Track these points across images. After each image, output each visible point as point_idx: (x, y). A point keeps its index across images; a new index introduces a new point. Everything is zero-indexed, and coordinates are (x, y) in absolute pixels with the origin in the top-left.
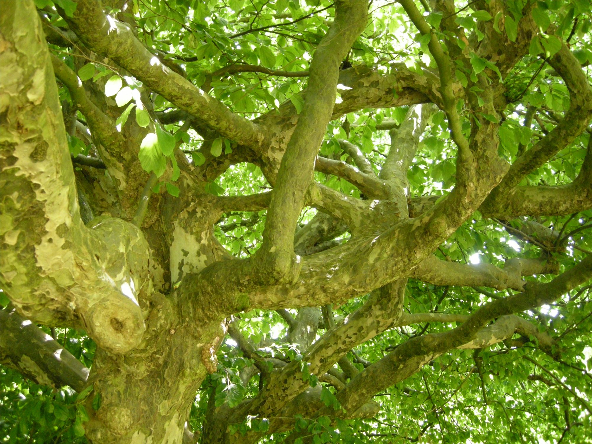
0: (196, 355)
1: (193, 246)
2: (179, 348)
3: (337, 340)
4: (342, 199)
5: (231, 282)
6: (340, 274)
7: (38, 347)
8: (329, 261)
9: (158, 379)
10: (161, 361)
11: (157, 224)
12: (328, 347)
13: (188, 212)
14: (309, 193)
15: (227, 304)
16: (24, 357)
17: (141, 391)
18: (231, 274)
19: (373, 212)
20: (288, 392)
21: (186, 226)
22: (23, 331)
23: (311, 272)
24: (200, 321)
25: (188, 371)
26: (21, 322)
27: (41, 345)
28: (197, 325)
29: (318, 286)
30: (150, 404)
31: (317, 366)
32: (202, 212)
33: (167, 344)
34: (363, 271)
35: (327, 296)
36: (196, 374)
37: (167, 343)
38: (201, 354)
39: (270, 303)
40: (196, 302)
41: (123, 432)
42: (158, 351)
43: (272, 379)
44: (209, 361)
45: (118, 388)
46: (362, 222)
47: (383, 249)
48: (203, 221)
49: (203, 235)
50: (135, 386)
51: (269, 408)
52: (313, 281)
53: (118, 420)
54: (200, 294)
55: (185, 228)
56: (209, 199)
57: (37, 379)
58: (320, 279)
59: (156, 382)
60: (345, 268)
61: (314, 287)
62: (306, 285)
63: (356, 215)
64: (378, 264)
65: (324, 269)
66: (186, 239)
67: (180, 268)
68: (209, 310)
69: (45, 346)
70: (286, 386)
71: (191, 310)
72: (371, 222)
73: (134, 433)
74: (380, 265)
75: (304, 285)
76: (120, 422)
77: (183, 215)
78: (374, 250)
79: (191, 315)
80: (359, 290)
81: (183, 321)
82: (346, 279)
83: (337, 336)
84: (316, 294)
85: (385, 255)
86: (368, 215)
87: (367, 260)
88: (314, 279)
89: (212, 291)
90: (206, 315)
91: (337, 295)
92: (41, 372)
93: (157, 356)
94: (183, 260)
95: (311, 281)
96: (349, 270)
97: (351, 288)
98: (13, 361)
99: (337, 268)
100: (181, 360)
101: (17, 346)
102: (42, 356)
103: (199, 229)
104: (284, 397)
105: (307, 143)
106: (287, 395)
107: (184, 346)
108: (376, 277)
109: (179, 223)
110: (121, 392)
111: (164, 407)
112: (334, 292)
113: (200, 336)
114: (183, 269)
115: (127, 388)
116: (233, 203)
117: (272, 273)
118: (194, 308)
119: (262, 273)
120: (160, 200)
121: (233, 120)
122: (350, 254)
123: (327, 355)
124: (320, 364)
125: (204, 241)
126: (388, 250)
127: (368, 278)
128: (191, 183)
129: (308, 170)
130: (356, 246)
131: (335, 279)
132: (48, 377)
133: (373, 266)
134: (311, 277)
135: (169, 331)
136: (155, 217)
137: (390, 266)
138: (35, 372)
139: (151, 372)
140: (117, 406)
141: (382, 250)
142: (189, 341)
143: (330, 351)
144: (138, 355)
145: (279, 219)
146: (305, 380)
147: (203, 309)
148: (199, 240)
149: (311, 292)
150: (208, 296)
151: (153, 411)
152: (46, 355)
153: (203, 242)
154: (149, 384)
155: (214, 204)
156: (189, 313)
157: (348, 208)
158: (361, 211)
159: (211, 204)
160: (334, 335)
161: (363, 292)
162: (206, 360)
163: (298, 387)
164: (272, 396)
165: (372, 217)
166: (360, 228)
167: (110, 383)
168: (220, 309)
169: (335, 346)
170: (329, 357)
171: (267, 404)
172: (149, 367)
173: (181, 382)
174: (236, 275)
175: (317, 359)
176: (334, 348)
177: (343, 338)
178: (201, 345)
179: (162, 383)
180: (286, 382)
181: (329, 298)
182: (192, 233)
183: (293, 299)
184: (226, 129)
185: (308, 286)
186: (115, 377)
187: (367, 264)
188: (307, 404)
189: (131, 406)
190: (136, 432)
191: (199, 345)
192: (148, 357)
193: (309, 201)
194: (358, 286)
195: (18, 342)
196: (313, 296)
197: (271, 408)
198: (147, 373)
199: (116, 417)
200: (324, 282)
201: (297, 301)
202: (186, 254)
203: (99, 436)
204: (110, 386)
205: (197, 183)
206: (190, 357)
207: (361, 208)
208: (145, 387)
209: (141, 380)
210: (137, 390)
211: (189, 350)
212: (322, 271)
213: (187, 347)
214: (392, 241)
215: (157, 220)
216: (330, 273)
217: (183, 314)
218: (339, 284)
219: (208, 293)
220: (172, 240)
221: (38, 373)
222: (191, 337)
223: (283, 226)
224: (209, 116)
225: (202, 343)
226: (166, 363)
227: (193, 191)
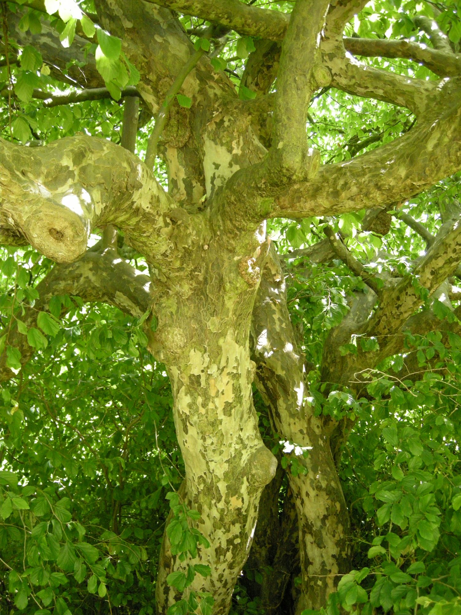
0: (234, 268)
1: (224, 157)
2: (216, 263)
3: (447, 249)
4: (405, 83)
5: (251, 187)
6: (395, 167)
7: (129, 282)
8: (385, 155)
9: (202, 296)
10: (201, 278)
11: (191, 142)
12: (438, 258)
13: (216, 123)
14: (312, 76)
15: (251, 212)
16: (118, 293)
17: (189, 310)
18: (250, 179)
19: (440, 92)
20: (402, 309)
21: (216, 138)
22: (114, 269)
23: (363, 170)
24: (230, 233)
25: (228, 286)
26: (112, 261)
27: (131, 280)
28: (229, 238)
29: (372, 184)
30: (200, 322)
31: (428, 278)
32: (229, 120)
33: (203, 261)
34: (420, 161)
35: (383, 194)
36: (237, 288)
37: (203, 259)
38: (239, 268)
39: (322, 209)
40: (224, 214)
41: (179, 351)
42: (196, 268)
43: (385, 297)
44: (247, 274)
45: (171, 310)
46: (428, 106)
47: (443, 132)
48: (231, 130)
49: (234, 144)
50: (184, 305)
51: (385, 328)
52: (365, 179)
53: (172, 340)
54: (226, 205)
55: (214, 140)
56: (235, 104)
57: (132, 312)
58: (373, 176)
59: (201, 299)
60: (402, 159)
61: (367, 186)
62: (358, 184)
63: (421, 99)
64: (438, 150)
65: (379, 165)
66: (217, 152)
67: (212, 183)
68: (236, 220)
69: (135, 280)
70: (399, 303)
71: (221, 223)
72: (437, 104)
73: (190, 351)
74: (441, 152)
75: (356, 184)
76: (173, 342)
77: (211, 127)
78: (433, 136)
79: (222, 228)
80: (419, 183)
81: (215, 234)
82: (402, 172)
83: (447, 244)
84: (370, 194)
85: (446, 140)
86: (435, 96)
87: (425, 148)
88: (366, 177)
89: (235, 200)
90: (235, 226)
91: (394, 191)
92: (134, 305)
93: (196, 273)
94: (214, 174)
95: (363, 180)
96: (405, 162)
97: (409, 182)
98: (109, 298)
99: (393, 161)
100: (219, 275)
101: (110, 283)
102: (132, 291)
103: (229, 139)
104: (399, 315)
105: (304, 19)
106: (401, 313)
107: (219, 261)
108: (436, 166)
109: (208, 136)
110: (174, 313)
111: (213, 324)
112: (390, 189)
113: (234, 248)
114: (215, 183)
115: (178, 308)
116: (257, 104)
117: (281, 171)
118: (223, 220)
119: (274, 173)
120: (188, 116)
121: (249, 13)
122: (408, 144)
123: (438, 266)
124: (431, 277)
125: (237, 151)
126: (449, 133)
127: (427, 169)
128: (218, 92)
129: (308, 51)
130: (416, 134)
131: (390, 174)
132: (140, 309)
133: (432, 154)
134: (364, 175)
135: (203, 246)
136: (188, 134)
137: (452, 151)
138: (128, 306)
139: (195, 290)
140: (170, 326)
141: (442, 134)
142: (225, 256)
143: (440, 262)
144: (177, 274)
145: (283, 111)
146: (417, 295)
147: (231, 220)
148: (230, 150)
149: (364, 191)
150: (232, 206)
151: (203, 329)
152: (136, 289)
153: (234, 152)
154: (195, 302)
155: (240, 110)
156: (219, 227)
157: (411, 92)
158: (427, 93)
159: (237, 111)
160: (443, 243)
161: (425, 185)
162: (243, 273)
163: (411, 303)
164: (386, 315)
165: (438, 98)
166: (425, 114)
167: (164, 305)
168: (246, 218)
169: (445, 255)
170: (440, 268)
171: (382, 324)
172: (191, 285)
173: (226, 298)
174: (254, 179)
175: (428, 271)
176: (445, 257)
177: (453, 246)
178: (239, 258)
179: (207, 300)
180: (398, 299)
181: (385, 196)
182: (222, 145)
183: (345, 201)
184: (243, 26)
185: (361, 185)
186: (168, 299)
187: (425, 153)
188: (430, 322)
189: (183, 326)
190: (192, 351)
191: (236, 258)
192: (187, 276)
193: (315, 85)
194: (416, 179)
195: (111, 280)
196: (367, 195)
197: (387, 328)
198: (190, 293)
199: (170, 336)
200: (377, 179)
201: (350, 204)
202: (217, 166)
203: (162, 356)
204: (163, 308)
205: (226, 91)
206: (228, 271)
207: (427, 90)
208: (192, 306)
209: (188, 299)
210: (186, 309)
211: (226, 264)
212: (376, 167)
213: (223, 261)
214: (454, 122)
215: (190, 138)
216: (384, 168)
217: (215, 228)
218: (395, 179)
219: (233, 203)
220: (204, 154)
221: (131, 307)
222: (225, 251)
223: (289, 118)
224: (216, 14)
225: (239, 256)
226: (205, 279)
227: (220, 101)
